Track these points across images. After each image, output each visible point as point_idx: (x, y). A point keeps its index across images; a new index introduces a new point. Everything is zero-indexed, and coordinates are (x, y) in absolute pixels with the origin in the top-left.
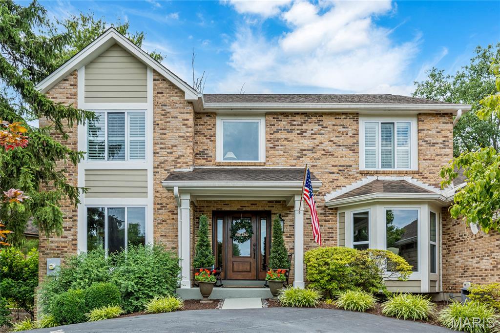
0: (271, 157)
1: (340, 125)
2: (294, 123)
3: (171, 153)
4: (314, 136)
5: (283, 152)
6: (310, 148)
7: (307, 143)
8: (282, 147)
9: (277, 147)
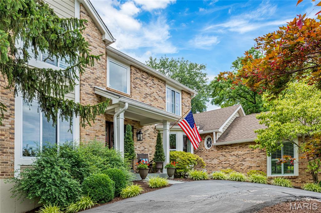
0: (134, 93)
1: (160, 85)
2: (143, 77)
3: (93, 73)
4: (151, 88)
5: (138, 92)
6: (149, 94)
7: (148, 91)
8: (138, 89)
9: (136, 88)
